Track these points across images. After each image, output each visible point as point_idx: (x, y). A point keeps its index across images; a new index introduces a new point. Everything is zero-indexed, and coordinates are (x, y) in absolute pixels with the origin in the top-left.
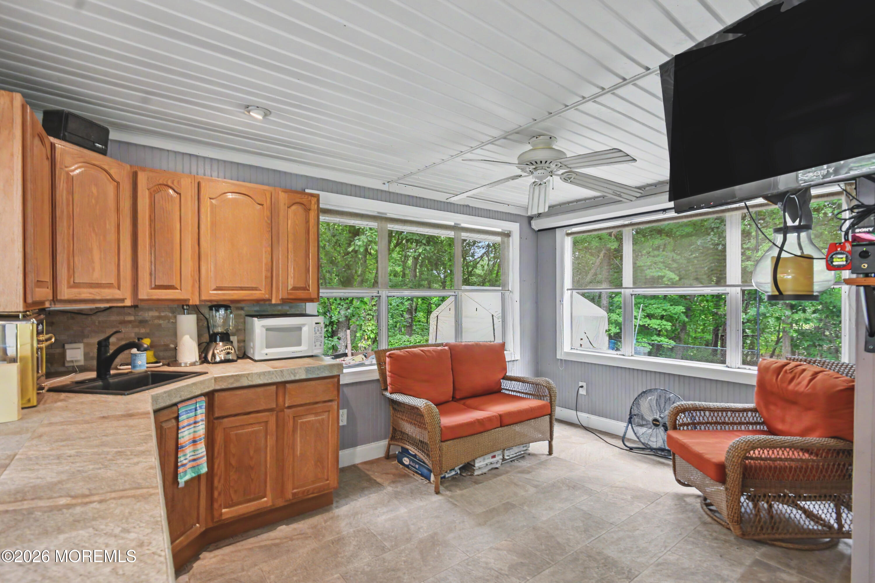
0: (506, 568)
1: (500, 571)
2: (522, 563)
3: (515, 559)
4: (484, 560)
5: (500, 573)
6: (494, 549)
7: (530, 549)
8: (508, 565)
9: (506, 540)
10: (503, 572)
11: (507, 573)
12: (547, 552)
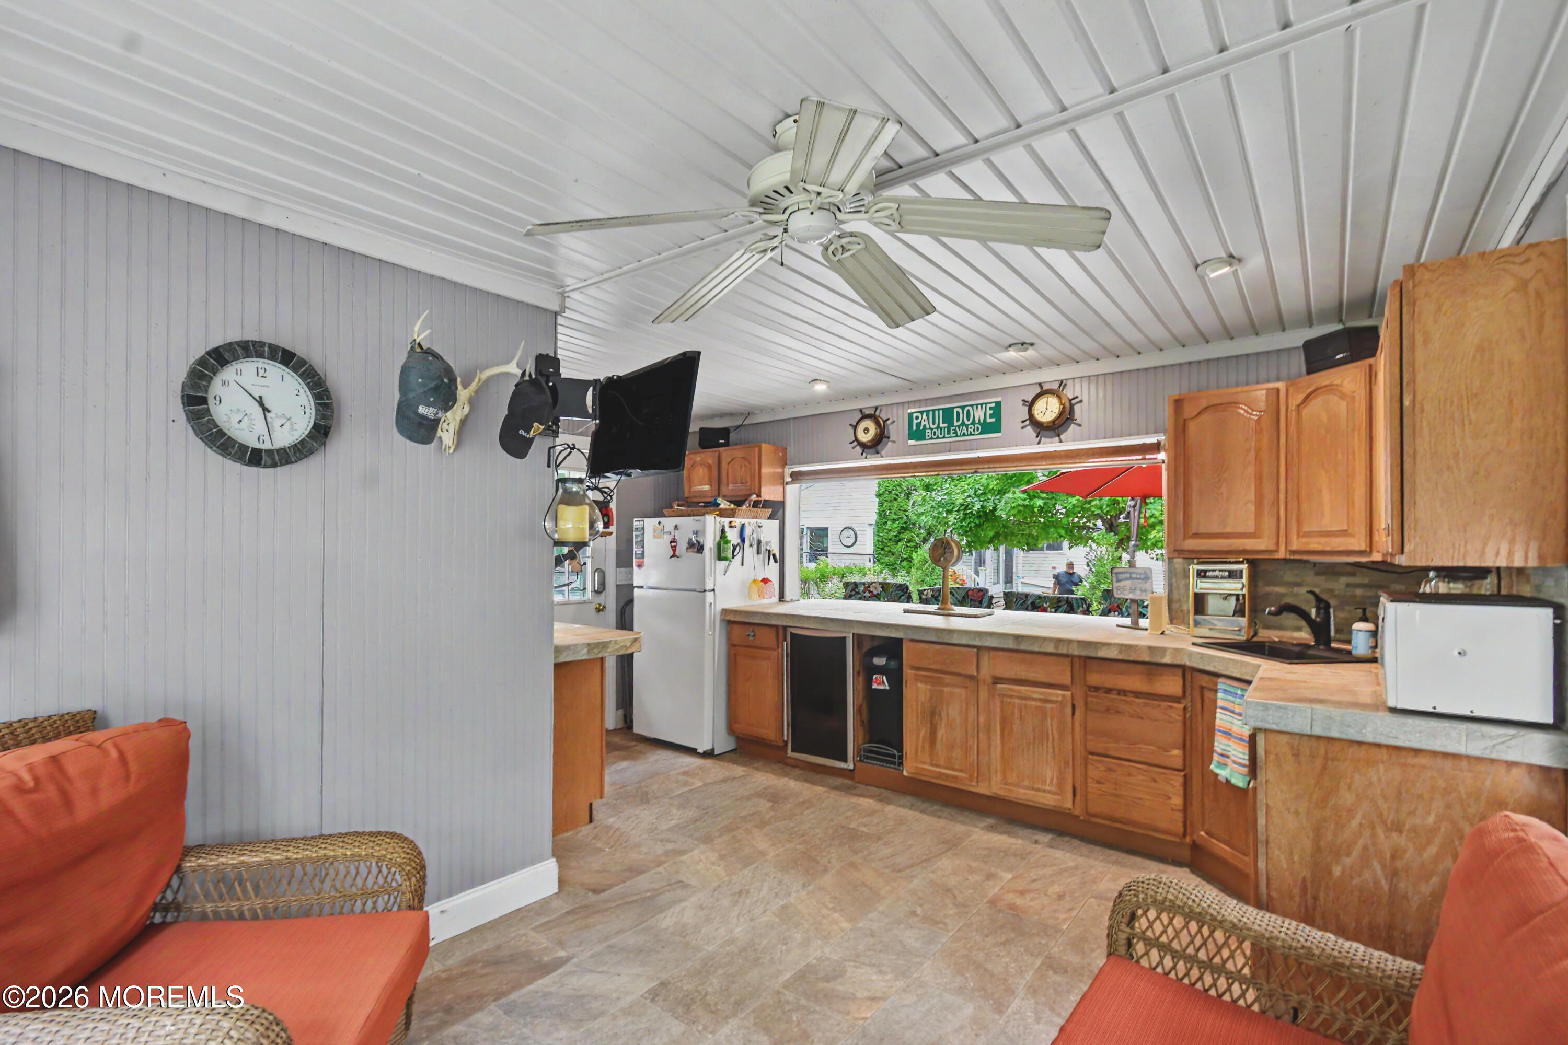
0: (849, 970)
1: (857, 964)
2: (828, 982)
3: (839, 987)
4: (889, 977)
5: (854, 961)
6: (880, 998)
7: (818, 1008)
8: (848, 974)
9: (865, 1019)
10: (852, 964)
11: (847, 964)
12: (787, 1008)
